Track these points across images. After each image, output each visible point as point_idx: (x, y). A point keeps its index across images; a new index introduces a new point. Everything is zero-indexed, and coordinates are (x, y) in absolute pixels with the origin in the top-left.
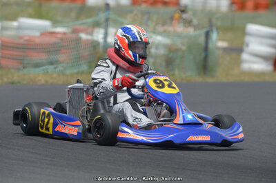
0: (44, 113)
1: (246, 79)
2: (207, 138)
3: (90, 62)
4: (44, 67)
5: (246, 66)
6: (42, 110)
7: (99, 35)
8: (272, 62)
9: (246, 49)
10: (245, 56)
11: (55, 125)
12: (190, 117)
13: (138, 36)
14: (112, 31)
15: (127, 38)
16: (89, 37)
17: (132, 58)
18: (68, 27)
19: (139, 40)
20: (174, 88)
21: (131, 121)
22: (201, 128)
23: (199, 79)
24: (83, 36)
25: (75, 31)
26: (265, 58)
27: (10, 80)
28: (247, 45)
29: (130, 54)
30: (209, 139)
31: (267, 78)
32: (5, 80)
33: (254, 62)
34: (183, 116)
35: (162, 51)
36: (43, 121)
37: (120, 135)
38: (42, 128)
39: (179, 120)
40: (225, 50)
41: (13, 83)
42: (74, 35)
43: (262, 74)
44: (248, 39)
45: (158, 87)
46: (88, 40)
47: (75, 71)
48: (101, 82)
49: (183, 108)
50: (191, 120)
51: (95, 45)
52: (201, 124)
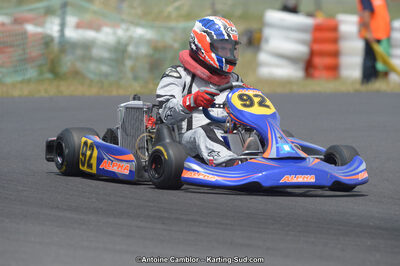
0: (86, 143)
2: (310, 179)
3: (40, 66)
5: (264, 71)
6: (84, 139)
7: (52, 28)
8: (302, 65)
9: (264, 46)
10: (263, 57)
11: (100, 160)
12: (287, 149)
13: (224, 32)
14: (71, 20)
15: (209, 34)
16: (39, 30)
17: (216, 64)
18: (6, 14)
19: (226, 37)
20: (268, 107)
21: (205, 155)
22: (302, 164)
24: (30, 28)
25: (18, 21)
26: (291, 59)
28: (267, 41)
29: (212, 58)
30: (313, 180)
31: (295, 89)
33: (277, 66)
34: (277, 148)
35: (144, 50)
36: (84, 155)
37: (186, 175)
38: (83, 165)
39: (272, 153)
42: (17, 27)
43: (288, 82)
44: (267, 32)
45: (245, 105)
46: (35, 35)
47: (19, 79)
48: (168, 100)
49: (278, 135)
50: (288, 153)
51: (47, 41)
52: (304, 159)
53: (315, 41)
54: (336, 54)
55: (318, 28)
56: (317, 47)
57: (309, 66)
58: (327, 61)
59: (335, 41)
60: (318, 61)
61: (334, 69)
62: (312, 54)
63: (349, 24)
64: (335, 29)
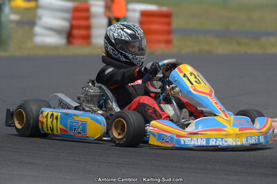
1: (41, 53)
5: (39, 40)
8: (65, 35)
9: (38, 21)
10: (37, 29)
26: (57, 31)
28: (40, 18)
31: (61, 52)
33: (46, 36)
40: (18, 23)
43: (55, 47)
44: (40, 12)
53: (74, 18)
54: (88, 28)
55: (76, 10)
56: (75, 23)
57: (70, 36)
58: (82, 32)
59: (88, 18)
60: (76, 32)
61: (87, 38)
62: (72, 27)
63: (97, 6)
64: (87, 10)
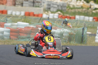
4: (25, 39)
23: (80, 45)
27: (13, 43)
32: (11, 43)
41: (14, 44)
